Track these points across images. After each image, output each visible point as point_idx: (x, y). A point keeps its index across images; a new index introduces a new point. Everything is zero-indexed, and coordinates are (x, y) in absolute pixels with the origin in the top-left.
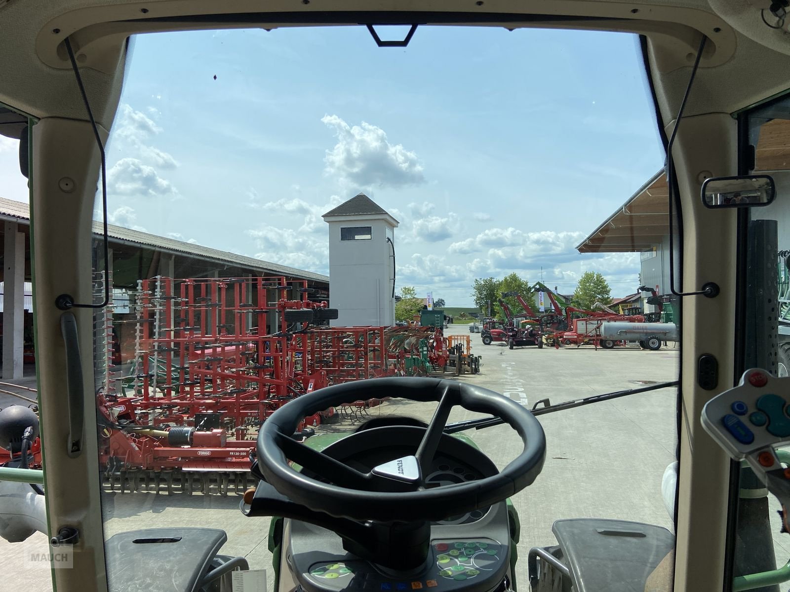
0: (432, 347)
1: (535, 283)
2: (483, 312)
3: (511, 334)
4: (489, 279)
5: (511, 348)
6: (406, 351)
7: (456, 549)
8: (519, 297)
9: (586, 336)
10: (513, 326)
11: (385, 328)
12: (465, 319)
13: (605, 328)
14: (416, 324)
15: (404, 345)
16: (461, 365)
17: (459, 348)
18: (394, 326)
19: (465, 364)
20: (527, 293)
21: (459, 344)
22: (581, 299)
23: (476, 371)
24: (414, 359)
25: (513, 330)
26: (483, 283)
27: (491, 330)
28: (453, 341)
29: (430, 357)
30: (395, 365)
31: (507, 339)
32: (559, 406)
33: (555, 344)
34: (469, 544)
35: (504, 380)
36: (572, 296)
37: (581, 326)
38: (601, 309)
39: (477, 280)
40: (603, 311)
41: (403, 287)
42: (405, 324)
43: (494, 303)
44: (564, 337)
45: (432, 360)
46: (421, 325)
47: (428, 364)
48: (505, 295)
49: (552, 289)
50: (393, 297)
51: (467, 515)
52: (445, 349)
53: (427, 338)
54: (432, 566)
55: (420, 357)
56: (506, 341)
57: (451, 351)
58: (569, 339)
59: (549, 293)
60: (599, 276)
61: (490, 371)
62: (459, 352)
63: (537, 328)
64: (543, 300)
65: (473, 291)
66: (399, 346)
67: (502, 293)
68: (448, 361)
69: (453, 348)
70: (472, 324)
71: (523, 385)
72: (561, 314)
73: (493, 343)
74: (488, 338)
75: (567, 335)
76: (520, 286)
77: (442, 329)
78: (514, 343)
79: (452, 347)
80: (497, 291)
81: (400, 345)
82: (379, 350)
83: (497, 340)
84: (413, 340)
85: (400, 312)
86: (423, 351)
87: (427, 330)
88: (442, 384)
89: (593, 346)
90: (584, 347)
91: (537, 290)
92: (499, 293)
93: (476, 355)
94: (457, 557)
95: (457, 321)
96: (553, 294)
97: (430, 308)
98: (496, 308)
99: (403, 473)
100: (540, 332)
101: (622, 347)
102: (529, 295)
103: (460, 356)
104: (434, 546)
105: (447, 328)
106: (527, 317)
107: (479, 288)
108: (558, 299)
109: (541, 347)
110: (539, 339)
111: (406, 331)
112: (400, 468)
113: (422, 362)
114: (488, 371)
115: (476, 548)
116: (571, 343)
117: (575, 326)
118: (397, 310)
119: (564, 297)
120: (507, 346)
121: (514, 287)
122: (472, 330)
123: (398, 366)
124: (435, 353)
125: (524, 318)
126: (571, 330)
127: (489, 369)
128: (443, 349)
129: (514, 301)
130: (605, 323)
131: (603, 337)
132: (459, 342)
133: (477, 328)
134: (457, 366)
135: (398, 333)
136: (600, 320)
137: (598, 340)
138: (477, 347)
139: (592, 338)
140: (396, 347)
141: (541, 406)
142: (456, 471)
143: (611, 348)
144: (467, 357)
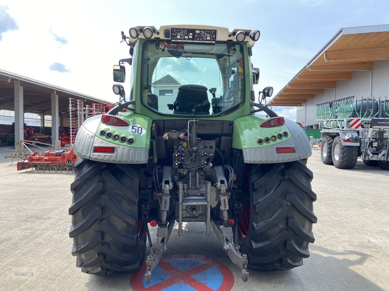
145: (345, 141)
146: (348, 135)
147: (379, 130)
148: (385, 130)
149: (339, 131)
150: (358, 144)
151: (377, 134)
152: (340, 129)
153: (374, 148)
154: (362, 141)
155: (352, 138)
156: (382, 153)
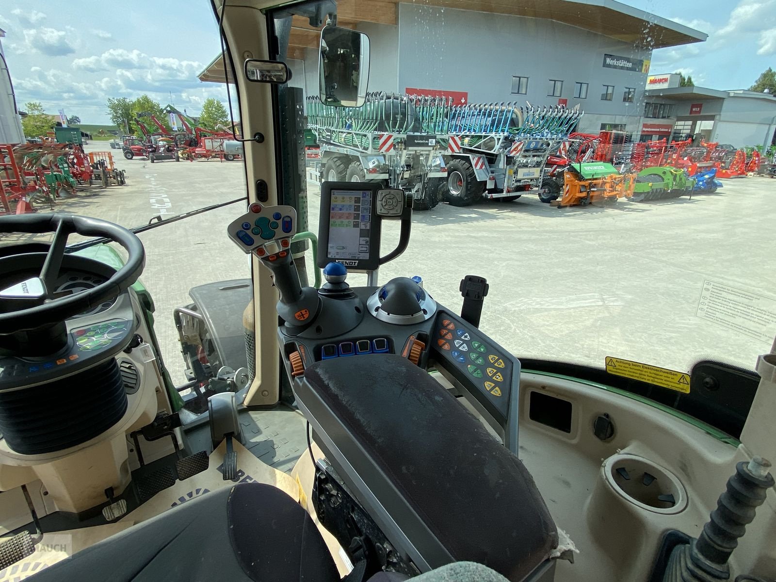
0: (73, 164)
1: (166, 105)
2: (122, 130)
3: (151, 150)
4: (122, 98)
5: (153, 162)
6: (44, 168)
7: (92, 331)
8: (153, 117)
9: (213, 152)
10: (152, 143)
11: (14, 145)
12: (104, 136)
13: (226, 145)
14: (52, 140)
15: (41, 162)
16: (106, 178)
17: (102, 164)
18: (25, 142)
19: (111, 177)
20: (161, 114)
21: (102, 160)
22: (206, 121)
23: (122, 183)
24: (55, 175)
25: (152, 147)
26: (117, 103)
27: (132, 147)
28: (95, 157)
29: (73, 173)
30: (35, 182)
31: (147, 155)
32: (168, 220)
33: (190, 158)
34: (103, 325)
35: (149, 189)
36: (199, 118)
37: (208, 143)
38: (222, 130)
39: (109, 99)
40: (225, 131)
41: (27, 103)
42: (39, 140)
43: (131, 122)
44: (196, 152)
45: (75, 175)
46: (58, 142)
47: (72, 180)
48: (140, 116)
49: (182, 112)
50: (16, 113)
51: (100, 307)
52: (87, 165)
53: (66, 155)
54: (73, 346)
55: (62, 173)
56: (147, 156)
57: (95, 166)
58: (200, 154)
59: (179, 115)
60: (218, 103)
61: (135, 182)
62: (102, 166)
63: (172, 145)
64: (175, 120)
65: (108, 110)
66: (35, 164)
67: (137, 113)
68: (93, 176)
69: (97, 164)
70: (112, 141)
71: (166, 192)
72: (192, 134)
73: (134, 157)
74: (130, 154)
75: (198, 150)
76: (152, 107)
77: (81, 145)
78: (155, 158)
79: (94, 163)
80: (132, 111)
81: (36, 162)
82: (11, 169)
83: (138, 155)
84: (50, 157)
85: (29, 128)
86: (64, 167)
87: (65, 146)
88: (55, 218)
89: (219, 159)
90: (213, 160)
91: (169, 112)
92: (135, 113)
93: (120, 169)
94: (93, 336)
95: (97, 138)
96: (183, 116)
97: (65, 126)
98: (134, 127)
99: (28, 292)
100: (175, 148)
101: (240, 159)
102: (162, 116)
103: (104, 171)
104: (74, 333)
105: (87, 144)
106: (163, 135)
107: (114, 108)
108: (187, 120)
109: (178, 161)
110: (176, 154)
111: (41, 148)
112: (25, 289)
113: (65, 178)
114: (133, 182)
115: (108, 327)
116: (202, 157)
117: (204, 143)
118: (26, 126)
119: (193, 119)
120: (148, 160)
121: (147, 109)
122: (113, 146)
123: (38, 182)
124: (77, 169)
125: (161, 136)
126: (201, 147)
127: (134, 180)
128: (85, 165)
129: (150, 120)
130: (226, 142)
131: (225, 152)
132: (101, 158)
133: (118, 144)
134: (103, 179)
135: (30, 151)
136: (223, 139)
137: (222, 154)
138: (120, 162)
139: (217, 153)
140: (31, 164)
141: (156, 221)
142: (85, 279)
143: (232, 160)
144: (111, 171)
145: (370, 172)
146: (373, 161)
147: (414, 152)
148: (421, 153)
149: (358, 154)
150: (386, 176)
151: (412, 160)
152: (360, 150)
153: (404, 180)
154: (391, 170)
155: (378, 166)
156: (416, 188)
